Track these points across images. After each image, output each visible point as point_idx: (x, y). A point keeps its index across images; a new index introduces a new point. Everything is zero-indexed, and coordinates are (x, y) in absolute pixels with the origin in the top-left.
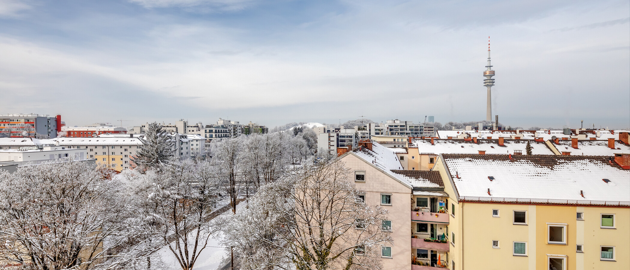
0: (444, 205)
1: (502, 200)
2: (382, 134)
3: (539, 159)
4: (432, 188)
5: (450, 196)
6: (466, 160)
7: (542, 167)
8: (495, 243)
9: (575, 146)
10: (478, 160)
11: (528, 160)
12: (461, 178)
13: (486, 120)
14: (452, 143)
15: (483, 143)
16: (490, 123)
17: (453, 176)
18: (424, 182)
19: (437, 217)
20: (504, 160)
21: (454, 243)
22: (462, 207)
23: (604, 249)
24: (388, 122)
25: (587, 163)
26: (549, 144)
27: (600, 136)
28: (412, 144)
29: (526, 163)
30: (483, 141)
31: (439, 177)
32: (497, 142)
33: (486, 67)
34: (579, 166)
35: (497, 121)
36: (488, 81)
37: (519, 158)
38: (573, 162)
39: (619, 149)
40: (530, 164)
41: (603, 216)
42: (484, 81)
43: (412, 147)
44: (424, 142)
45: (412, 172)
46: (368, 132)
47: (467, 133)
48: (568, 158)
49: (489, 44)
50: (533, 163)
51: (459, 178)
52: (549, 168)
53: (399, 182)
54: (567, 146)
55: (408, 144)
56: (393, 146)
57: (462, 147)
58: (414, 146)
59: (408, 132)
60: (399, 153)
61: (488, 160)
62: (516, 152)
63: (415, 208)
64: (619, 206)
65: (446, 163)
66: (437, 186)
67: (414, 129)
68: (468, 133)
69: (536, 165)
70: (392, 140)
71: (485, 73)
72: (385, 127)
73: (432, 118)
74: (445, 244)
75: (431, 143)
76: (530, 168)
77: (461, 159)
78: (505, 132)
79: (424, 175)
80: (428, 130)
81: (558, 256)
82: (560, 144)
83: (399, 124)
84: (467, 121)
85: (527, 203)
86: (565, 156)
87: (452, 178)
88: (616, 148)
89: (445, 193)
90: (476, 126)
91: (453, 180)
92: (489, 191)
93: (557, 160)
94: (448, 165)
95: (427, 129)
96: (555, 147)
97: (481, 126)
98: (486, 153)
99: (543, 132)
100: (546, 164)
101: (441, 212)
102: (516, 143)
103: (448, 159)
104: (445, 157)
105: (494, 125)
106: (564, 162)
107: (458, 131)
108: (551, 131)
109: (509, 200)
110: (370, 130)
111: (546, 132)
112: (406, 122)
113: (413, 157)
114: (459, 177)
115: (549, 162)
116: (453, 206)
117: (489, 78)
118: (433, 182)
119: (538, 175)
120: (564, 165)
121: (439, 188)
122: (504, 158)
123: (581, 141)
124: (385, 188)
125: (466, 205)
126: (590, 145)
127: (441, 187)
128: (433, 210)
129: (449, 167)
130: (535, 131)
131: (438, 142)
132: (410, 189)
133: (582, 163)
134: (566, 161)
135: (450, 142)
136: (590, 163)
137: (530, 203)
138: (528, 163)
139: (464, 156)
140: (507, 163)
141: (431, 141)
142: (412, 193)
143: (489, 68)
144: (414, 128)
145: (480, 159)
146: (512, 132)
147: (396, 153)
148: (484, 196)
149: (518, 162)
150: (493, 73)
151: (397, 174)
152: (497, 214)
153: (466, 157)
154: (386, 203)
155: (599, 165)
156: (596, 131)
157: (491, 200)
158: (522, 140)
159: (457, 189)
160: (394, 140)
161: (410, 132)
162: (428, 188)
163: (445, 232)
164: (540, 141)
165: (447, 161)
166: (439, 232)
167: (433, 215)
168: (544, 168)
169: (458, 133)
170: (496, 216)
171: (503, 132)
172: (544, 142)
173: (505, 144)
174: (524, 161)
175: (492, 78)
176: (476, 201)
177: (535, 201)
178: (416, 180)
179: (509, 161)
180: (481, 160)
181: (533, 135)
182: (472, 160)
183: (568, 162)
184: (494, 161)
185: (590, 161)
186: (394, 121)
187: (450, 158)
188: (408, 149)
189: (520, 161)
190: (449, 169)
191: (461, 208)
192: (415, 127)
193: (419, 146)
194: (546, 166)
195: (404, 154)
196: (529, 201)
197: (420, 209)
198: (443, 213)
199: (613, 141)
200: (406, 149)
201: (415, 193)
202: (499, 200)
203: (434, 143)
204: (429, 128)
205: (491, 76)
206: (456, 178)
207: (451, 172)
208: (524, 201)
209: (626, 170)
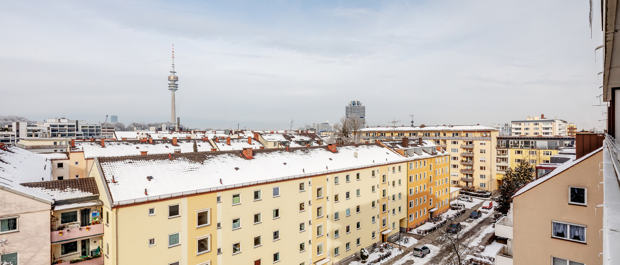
0: (98, 214)
1: (158, 198)
2: (37, 136)
3: (193, 155)
4: (82, 198)
5: (104, 204)
6: (126, 162)
7: (195, 163)
8: (152, 241)
9: (229, 143)
10: (138, 161)
11: (185, 157)
12: (117, 182)
13: (170, 121)
14: (126, 144)
15: (159, 143)
16: (174, 124)
17: (108, 181)
18: (72, 192)
19: (89, 230)
20: (164, 159)
21: (108, 254)
22: (116, 213)
23: (235, 221)
24: (50, 120)
25: (226, 156)
26: (212, 142)
27: (247, 135)
28: (75, 147)
29: (183, 160)
30: (158, 142)
31: (93, 184)
32: (171, 142)
33: (170, 72)
34: (221, 159)
35: (179, 122)
36: (172, 85)
37: (178, 156)
38: (218, 157)
39: (254, 144)
40: (186, 161)
41: (234, 196)
42: (169, 85)
43: (74, 151)
44: (92, 145)
45: (55, 182)
46: (15, 133)
47: (147, 134)
48: (214, 153)
49: (173, 52)
50: (188, 160)
51: (116, 183)
52: (200, 163)
53: (31, 198)
54: (223, 144)
55: (70, 147)
56: (53, 150)
57: (137, 148)
58: (78, 150)
59: (79, 133)
60: (56, 160)
61: (149, 161)
62: (175, 151)
63: (58, 227)
64: (243, 187)
65: (101, 168)
66: (90, 194)
67: (88, 130)
68: (149, 134)
69: (191, 161)
70: (51, 143)
71: (169, 78)
72: (44, 127)
73: (114, 118)
74: (99, 259)
75: (101, 145)
76: (185, 164)
77: (121, 161)
78: (182, 133)
79: (74, 184)
80: (108, 131)
81: (204, 237)
82: (219, 142)
83: (65, 124)
84: (152, 123)
85: (180, 197)
86: (212, 152)
87: (107, 183)
88: (252, 144)
89: (100, 201)
90: (159, 127)
91: (107, 185)
92: (146, 191)
93: (206, 155)
94: (103, 169)
95: (106, 130)
96: (216, 144)
97: (164, 127)
98: (148, 153)
99: (211, 132)
100: (198, 160)
101: (94, 224)
102: (188, 142)
103: (104, 163)
104: (101, 161)
105: (176, 126)
106: (212, 157)
107: (137, 132)
108: (217, 132)
109: (164, 197)
110: (18, 131)
111: (213, 132)
112: (77, 122)
113: (77, 163)
114: (116, 181)
115: (200, 158)
116: (107, 213)
117: (173, 83)
118: (85, 191)
119: (192, 170)
120: (211, 160)
121: (92, 197)
122: (165, 157)
123: (232, 139)
124: (6, 209)
125: (121, 210)
126: (238, 142)
127: (95, 195)
128: (85, 223)
129: (104, 171)
130: (205, 132)
131: (110, 144)
132: (49, 204)
133: (224, 157)
134: (213, 156)
135: (123, 144)
136: (228, 156)
137: (182, 196)
138: (184, 160)
139: (125, 158)
140: (167, 161)
141: (101, 144)
142: (53, 208)
143: (173, 73)
144: (88, 128)
145: (141, 159)
146: (188, 133)
147: (52, 160)
148: (142, 197)
149: (176, 160)
150: (176, 79)
151: (32, 187)
152: (153, 212)
153: (126, 159)
154: (9, 230)
155: (234, 157)
156: (244, 132)
157: (147, 200)
158: (192, 140)
159: (111, 195)
160: (55, 143)
161: (82, 133)
162: (77, 199)
163: (100, 245)
164: (205, 140)
165: (103, 165)
166: (92, 247)
167: (83, 230)
168: (197, 163)
169: (138, 133)
170: (153, 214)
171: (181, 133)
172: (209, 140)
173: (178, 144)
174: (182, 159)
175: (175, 83)
176: (132, 204)
177: (186, 194)
178: (61, 191)
179: (169, 160)
180: (142, 161)
181: (204, 135)
182: (132, 162)
183: (214, 157)
184: (154, 161)
185: (228, 155)
186: (59, 120)
187: (107, 162)
188: (70, 153)
189: (178, 159)
190: (105, 173)
191: (115, 215)
192: (90, 127)
193: (84, 150)
194: (198, 161)
195: (63, 160)
196: (182, 195)
197: (66, 226)
198: (98, 224)
199: (250, 139)
200: (67, 154)
201: (57, 208)
202: (155, 199)
203: (104, 145)
204: (109, 128)
205: (175, 81)
206: (112, 182)
207: (106, 177)
208: (177, 195)
209: (249, 159)
